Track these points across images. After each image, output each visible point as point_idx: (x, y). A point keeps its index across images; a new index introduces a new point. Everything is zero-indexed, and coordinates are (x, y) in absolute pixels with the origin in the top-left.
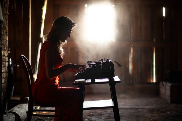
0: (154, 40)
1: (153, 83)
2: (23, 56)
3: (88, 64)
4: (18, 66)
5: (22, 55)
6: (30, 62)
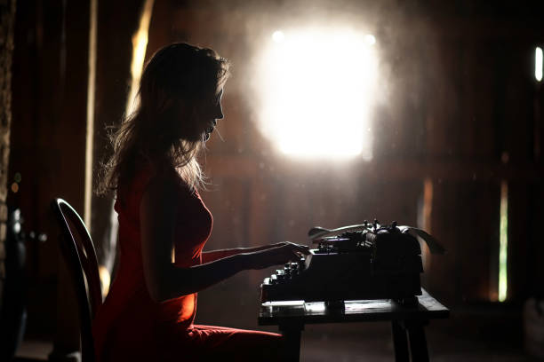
0: (505, 158)
2: (62, 204)
3: (314, 242)
4: (44, 238)
5: (60, 201)
6: (87, 225)
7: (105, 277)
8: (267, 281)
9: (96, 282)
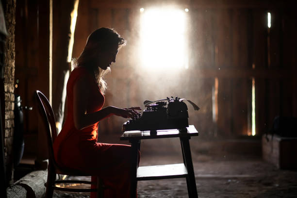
0: (254, 66)
1: (251, 136)
5: (38, 91)
6: (51, 103)
7: (59, 126)
8: (125, 123)
9: (55, 129)
